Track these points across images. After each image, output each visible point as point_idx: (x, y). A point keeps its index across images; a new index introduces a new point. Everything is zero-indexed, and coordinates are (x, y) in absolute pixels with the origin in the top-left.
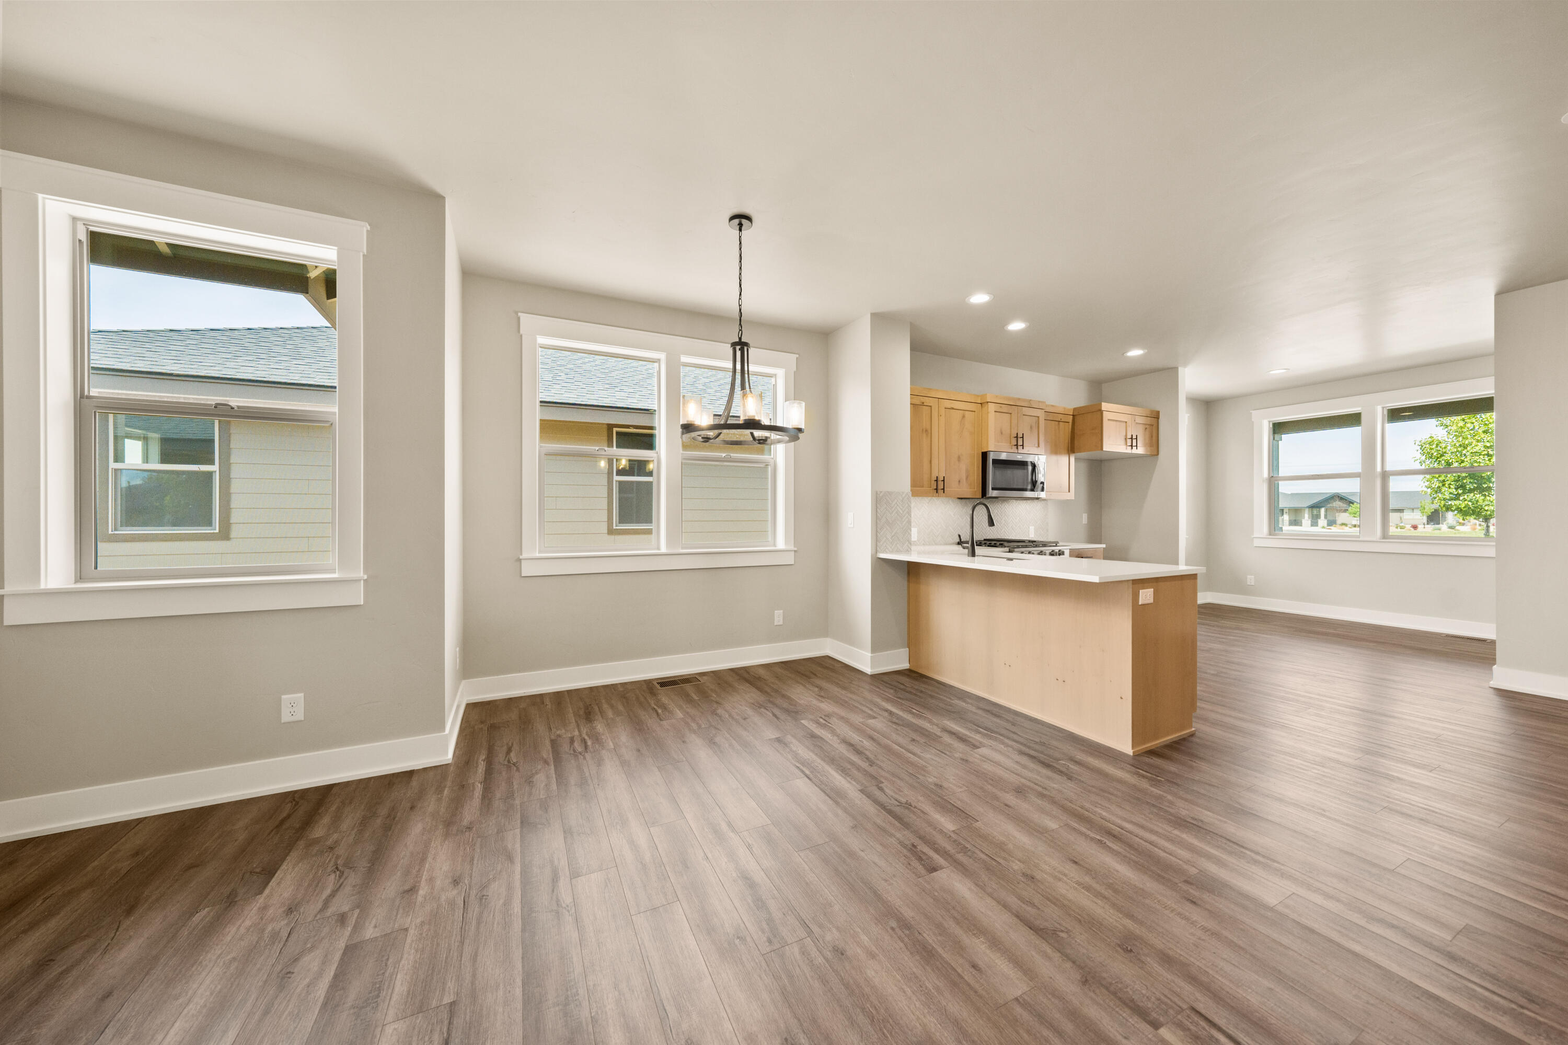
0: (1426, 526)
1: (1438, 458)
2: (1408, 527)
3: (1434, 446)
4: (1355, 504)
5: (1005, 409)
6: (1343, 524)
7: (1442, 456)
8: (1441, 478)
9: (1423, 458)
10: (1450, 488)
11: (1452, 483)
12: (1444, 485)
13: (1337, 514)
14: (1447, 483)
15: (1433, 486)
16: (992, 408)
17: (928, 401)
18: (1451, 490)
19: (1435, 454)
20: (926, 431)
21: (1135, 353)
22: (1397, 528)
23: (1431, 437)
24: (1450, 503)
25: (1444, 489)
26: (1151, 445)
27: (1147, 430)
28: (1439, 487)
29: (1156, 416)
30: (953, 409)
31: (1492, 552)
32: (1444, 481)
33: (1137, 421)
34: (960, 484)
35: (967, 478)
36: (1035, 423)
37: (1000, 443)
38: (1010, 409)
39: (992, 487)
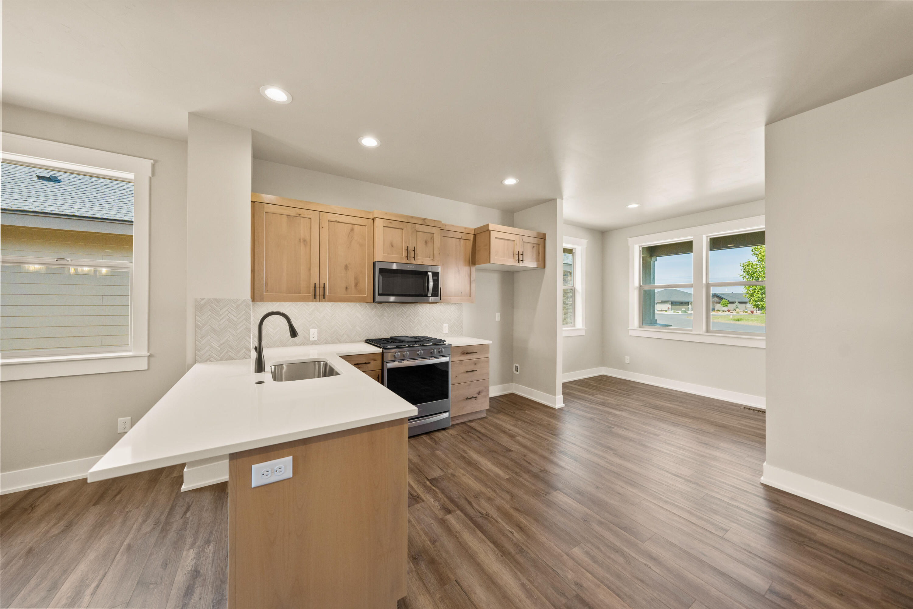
0: (758, 311)
1: (752, 275)
2: (749, 312)
3: (750, 268)
4: (724, 299)
5: (395, 224)
6: (718, 310)
7: (754, 273)
8: (753, 288)
9: (745, 274)
10: (758, 294)
11: (759, 291)
12: (755, 292)
13: (715, 305)
14: (757, 291)
15: (749, 292)
16: (379, 223)
17: (305, 213)
18: (759, 295)
19: (750, 272)
20: (305, 241)
21: (510, 181)
22: (744, 312)
23: (749, 262)
24: (758, 303)
25: (755, 294)
26: (538, 260)
27: (535, 248)
28: (752, 293)
29: (543, 238)
30: (338, 222)
31: (763, 345)
32: (755, 289)
33: (524, 240)
34: (347, 290)
35: (356, 285)
36: (430, 239)
37: (390, 254)
38: (401, 225)
39: (380, 293)
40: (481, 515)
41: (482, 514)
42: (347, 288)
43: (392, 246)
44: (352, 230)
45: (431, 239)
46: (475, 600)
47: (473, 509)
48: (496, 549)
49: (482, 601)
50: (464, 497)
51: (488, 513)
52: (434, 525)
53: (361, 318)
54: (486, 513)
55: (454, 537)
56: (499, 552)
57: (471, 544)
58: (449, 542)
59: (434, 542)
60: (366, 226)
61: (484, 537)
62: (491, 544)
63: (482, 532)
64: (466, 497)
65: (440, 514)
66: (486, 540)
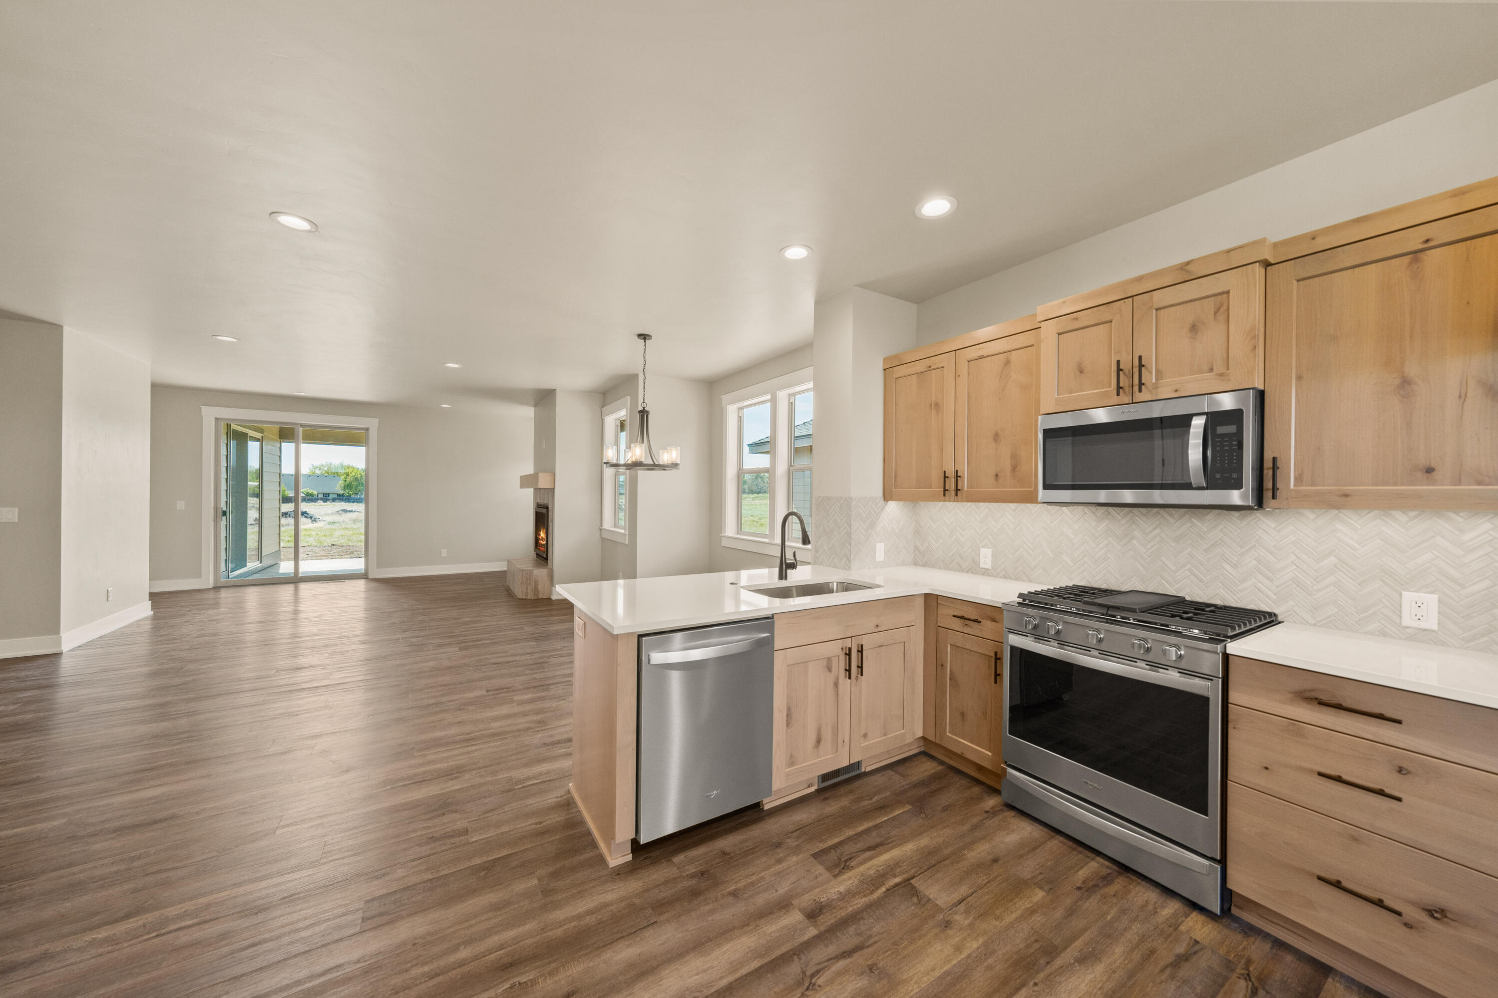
5: (1086, 319)
17: (937, 361)
20: (936, 405)
34: (997, 480)
35: (1014, 468)
36: (1213, 314)
37: (1077, 392)
38: (1104, 314)
39: (1047, 483)
40: (808, 973)
41: (813, 976)
42: (997, 475)
43: (1081, 372)
44: (1008, 362)
45: (1216, 313)
46: (619, 944)
47: (829, 960)
48: (713, 990)
49: (614, 954)
50: (867, 944)
51: (818, 989)
52: (772, 893)
53: (1073, 537)
54: (819, 986)
55: (744, 922)
56: (705, 995)
57: (726, 947)
58: (733, 915)
59: (734, 894)
60: (1032, 346)
61: (744, 971)
62: (724, 982)
63: (757, 970)
64: (868, 946)
65: (806, 900)
66: (738, 975)
